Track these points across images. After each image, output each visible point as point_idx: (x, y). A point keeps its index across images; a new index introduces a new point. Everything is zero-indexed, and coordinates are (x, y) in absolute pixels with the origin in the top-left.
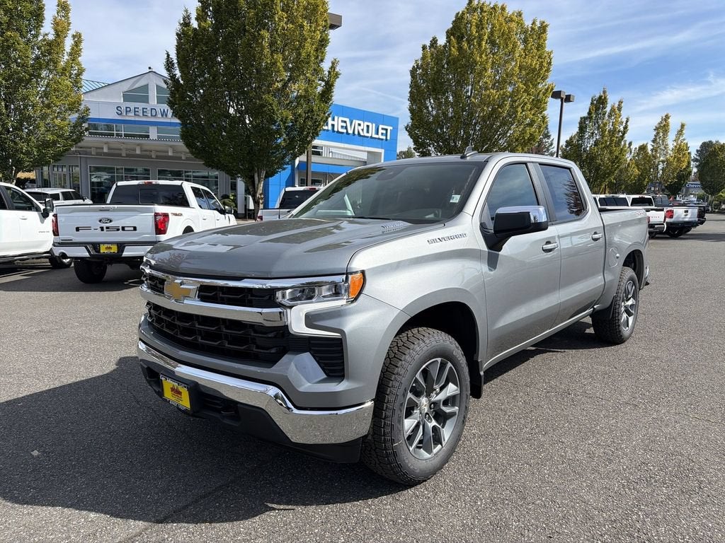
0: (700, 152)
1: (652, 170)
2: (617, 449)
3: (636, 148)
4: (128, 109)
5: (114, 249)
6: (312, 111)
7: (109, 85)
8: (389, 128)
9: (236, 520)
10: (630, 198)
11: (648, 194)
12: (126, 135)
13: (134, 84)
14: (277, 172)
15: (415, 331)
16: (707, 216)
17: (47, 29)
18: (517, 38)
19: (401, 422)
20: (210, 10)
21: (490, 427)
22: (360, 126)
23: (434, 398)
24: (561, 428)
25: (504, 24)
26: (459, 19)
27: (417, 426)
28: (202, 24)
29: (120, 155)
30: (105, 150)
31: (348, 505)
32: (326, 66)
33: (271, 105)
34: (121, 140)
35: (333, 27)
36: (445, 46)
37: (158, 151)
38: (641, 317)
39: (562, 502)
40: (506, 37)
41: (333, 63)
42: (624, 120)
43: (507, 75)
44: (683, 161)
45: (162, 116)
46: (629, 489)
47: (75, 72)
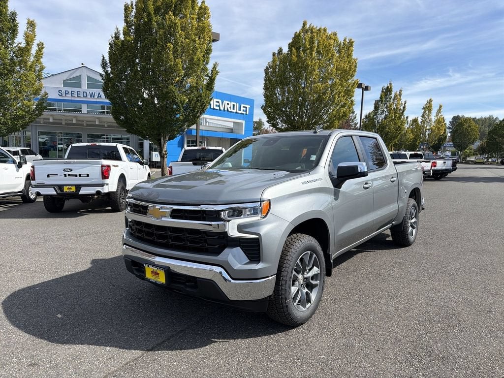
0: (452, 123)
1: (422, 135)
2: (411, 305)
3: (411, 121)
4: (67, 92)
5: (73, 189)
6: (201, 96)
7: (53, 75)
8: (248, 107)
9: (196, 348)
10: (408, 153)
11: (419, 151)
12: (65, 110)
13: (71, 74)
14: (176, 137)
15: (295, 235)
16: (458, 165)
17: (20, 40)
18: (335, 49)
19: (290, 288)
20: (132, 29)
21: (335, 295)
22: (228, 105)
23: (306, 275)
24: (378, 295)
25: (326, 41)
26: (297, 37)
27: (298, 291)
28: (128, 38)
29: (61, 124)
30: (51, 120)
31: (260, 339)
32: (210, 67)
33: (174, 92)
34: (61, 114)
35: (214, 41)
36: (288, 54)
37: (87, 121)
38: (420, 230)
39: (382, 333)
40: (328, 49)
41: (214, 65)
42: (403, 103)
43: (328, 74)
44: (442, 130)
45: (91, 97)
46: (420, 325)
47: (38, 68)
